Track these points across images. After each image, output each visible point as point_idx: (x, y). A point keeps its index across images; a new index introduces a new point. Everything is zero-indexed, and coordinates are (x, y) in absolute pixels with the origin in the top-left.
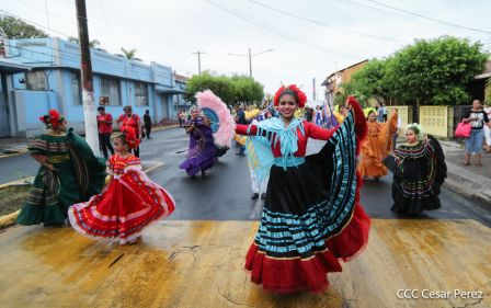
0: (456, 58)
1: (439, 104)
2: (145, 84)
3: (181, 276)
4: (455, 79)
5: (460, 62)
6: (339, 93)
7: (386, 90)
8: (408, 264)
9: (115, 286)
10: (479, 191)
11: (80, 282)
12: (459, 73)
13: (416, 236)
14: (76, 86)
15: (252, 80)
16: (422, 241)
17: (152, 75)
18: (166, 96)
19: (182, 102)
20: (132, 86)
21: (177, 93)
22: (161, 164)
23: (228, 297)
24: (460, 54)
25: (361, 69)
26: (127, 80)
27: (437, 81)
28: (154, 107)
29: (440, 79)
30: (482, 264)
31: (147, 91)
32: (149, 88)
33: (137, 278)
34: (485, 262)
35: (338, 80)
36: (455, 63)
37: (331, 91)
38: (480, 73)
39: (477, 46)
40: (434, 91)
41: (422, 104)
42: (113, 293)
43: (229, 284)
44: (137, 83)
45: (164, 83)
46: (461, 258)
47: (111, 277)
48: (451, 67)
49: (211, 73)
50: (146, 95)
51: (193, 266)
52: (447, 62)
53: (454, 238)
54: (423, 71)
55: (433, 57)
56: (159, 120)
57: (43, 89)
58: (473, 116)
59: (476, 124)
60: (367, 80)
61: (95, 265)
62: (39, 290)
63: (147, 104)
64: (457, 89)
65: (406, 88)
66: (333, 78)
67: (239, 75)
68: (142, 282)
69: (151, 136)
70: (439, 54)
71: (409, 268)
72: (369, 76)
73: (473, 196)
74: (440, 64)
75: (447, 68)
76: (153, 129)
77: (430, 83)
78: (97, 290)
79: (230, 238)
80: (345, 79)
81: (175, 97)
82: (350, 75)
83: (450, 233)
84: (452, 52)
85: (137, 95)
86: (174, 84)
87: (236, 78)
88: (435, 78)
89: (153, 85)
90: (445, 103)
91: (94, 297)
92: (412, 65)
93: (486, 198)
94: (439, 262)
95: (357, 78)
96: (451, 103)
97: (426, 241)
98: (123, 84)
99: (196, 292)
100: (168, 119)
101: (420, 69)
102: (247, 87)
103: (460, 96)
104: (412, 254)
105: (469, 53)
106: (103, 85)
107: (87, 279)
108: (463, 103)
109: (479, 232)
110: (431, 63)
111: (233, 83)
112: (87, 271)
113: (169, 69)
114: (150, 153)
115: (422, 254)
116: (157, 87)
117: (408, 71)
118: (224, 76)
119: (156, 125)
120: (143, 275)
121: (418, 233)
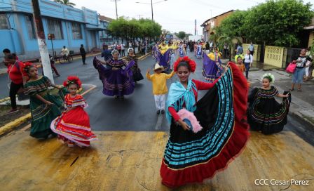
0: (293, 15)
1: (279, 45)
2: (79, 24)
3: (115, 172)
4: (291, 29)
5: (295, 17)
6: (212, 33)
7: (244, 35)
8: (250, 164)
9: (76, 179)
10: (297, 110)
11: (55, 176)
12: (294, 25)
13: (256, 144)
14: (30, 25)
15: (154, 22)
16: (260, 147)
17: (83, 16)
18: (94, 32)
19: (105, 36)
20: (70, 25)
21: (102, 30)
22: (95, 86)
23: (144, 185)
24: (295, 12)
25: (228, 17)
26: (66, 21)
27: (278, 30)
28: (86, 39)
29: (281, 29)
30: (293, 164)
31: (80, 29)
32: (82, 26)
33: (88, 173)
34: (295, 162)
35: (213, 24)
36: (292, 18)
37: (207, 31)
38: (308, 25)
39: (308, 5)
40: (276, 37)
41: (267, 44)
42: (75, 184)
43: (144, 177)
44: (73, 23)
45: (92, 22)
46: (281, 160)
47: (73, 173)
48: (288, 21)
49: (125, 18)
50: (80, 32)
51: (122, 165)
52: (286, 17)
53: (278, 146)
54: (270, 23)
55: (278, 13)
56: (90, 49)
57: (6, 28)
58: (299, 59)
59: (299, 65)
60: (232, 25)
61: (62, 164)
62: (30, 182)
63: (81, 38)
64: (292, 36)
65: (257, 34)
66: (209, 22)
67: (145, 18)
68: (92, 176)
69: (86, 62)
70: (282, 12)
71: (250, 167)
72: (233, 23)
73: (293, 114)
74: (281, 18)
75: (286, 21)
76: (87, 56)
77: (274, 32)
78: (66, 181)
79: (143, 145)
80: (216, 23)
81: (100, 32)
82: (220, 20)
83: (276, 142)
84: (291, 11)
85: (74, 31)
86: (99, 23)
87: (142, 21)
88: (277, 28)
89: (84, 24)
90: (282, 45)
91: (64, 186)
92: (263, 19)
93: (300, 115)
94: (268, 163)
95: (225, 23)
96: (286, 45)
97: (262, 147)
98: (63, 24)
99: (125, 182)
100: (96, 47)
101: (268, 21)
102: (150, 28)
103: (293, 41)
104: (252, 156)
105: (302, 11)
106: (49, 24)
107: (58, 175)
108: (294, 47)
109: (294, 141)
110: (276, 17)
111: (140, 25)
112: (57, 169)
113: (95, 12)
114: (86, 77)
115: (259, 157)
116: (88, 26)
117: (260, 23)
118: (134, 20)
119: (89, 53)
120: (92, 171)
121: (258, 142)
